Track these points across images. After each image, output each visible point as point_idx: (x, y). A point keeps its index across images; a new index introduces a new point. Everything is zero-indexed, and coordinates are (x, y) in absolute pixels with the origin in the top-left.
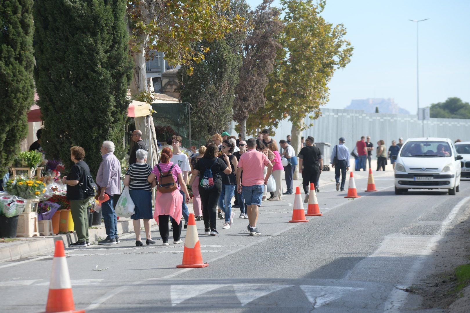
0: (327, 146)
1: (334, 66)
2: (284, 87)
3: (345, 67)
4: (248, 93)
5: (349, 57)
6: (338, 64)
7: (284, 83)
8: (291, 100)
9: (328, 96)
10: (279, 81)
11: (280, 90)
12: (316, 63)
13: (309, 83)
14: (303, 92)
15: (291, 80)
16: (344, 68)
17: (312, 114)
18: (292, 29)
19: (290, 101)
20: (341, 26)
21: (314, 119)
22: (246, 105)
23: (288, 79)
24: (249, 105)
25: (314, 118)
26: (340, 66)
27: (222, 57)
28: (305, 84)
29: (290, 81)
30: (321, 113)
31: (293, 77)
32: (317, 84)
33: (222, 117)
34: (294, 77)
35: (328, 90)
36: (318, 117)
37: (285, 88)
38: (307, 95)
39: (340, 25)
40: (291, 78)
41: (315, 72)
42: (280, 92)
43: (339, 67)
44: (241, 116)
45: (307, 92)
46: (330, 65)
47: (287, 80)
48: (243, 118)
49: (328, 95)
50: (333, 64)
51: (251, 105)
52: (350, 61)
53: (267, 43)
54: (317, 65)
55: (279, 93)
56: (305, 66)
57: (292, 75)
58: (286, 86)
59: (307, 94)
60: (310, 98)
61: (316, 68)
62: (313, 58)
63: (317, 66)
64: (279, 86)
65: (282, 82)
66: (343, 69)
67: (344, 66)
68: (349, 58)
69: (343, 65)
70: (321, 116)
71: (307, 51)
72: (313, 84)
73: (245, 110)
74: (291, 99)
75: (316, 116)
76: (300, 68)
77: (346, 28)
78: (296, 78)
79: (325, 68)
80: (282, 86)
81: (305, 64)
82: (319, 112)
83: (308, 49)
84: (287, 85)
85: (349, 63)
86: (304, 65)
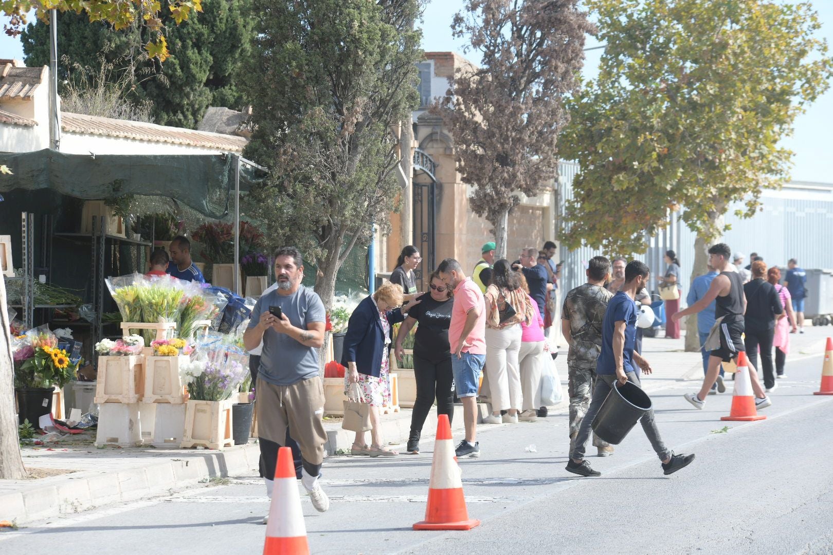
0: (828, 276)
1: (792, 98)
2: (664, 143)
3: (816, 100)
4: (508, 144)
5: (828, 78)
6: (798, 93)
7: (664, 133)
8: (682, 173)
9: (790, 171)
10: (651, 129)
11: (654, 150)
12: (740, 89)
13: (723, 134)
14: (712, 155)
15: (680, 126)
16: (812, 103)
17: (742, 206)
18: (688, 12)
19: (679, 174)
20: (805, 8)
21: (745, 218)
22: (506, 175)
23: (674, 125)
24: (514, 176)
25: (746, 215)
26: (804, 99)
27: (348, 32)
28: (714, 136)
29: (678, 129)
30: (761, 204)
31: (686, 121)
32: (747, 139)
33: (346, 197)
34: (688, 121)
35: (792, 156)
36: (753, 212)
37: (666, 144)
38: (720, 162)
39: (804, 4)
40: (680, 122)
41: (739, 110)
42: (654, 155)
43: (802, 101)
44: (493, 202)
45: (720, 156)
46: (781, 97)
47: (671, 127)
48: (497, 208)
49: (790, 168)
50: (788, 95)
51: (520, 176)
52: (827, 87)
53: (560, 20)
54: (744, 95)
55: (651, 156)
56: (715, 96)
57: (683, 116)
58: (669, 141)
59: (720, 160)
60: (729, 169)
61: (740, 99)
62: (735, 78)
63: (742, 97)
64: (652, 139)
65: (658, 131)
66: (810, 105)
67: (813, 99)
68: (827, 81)
69: (810, 96)
70: (761, 210)
71: (722, 63)
72: (733, 136)
73: (503, 189)
74: (681, 170)
75: (749, 210)
76: (703, 100)
77: (816, 12)
78: (691, 121)
79: (773, 103)
80: (659, 141)
81: (715, 91)
82: (755, 201)
83: (724, 57)
84: (671, 138)
85: (825, 92)
86: (711, 92)
